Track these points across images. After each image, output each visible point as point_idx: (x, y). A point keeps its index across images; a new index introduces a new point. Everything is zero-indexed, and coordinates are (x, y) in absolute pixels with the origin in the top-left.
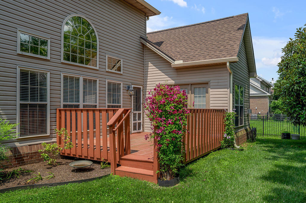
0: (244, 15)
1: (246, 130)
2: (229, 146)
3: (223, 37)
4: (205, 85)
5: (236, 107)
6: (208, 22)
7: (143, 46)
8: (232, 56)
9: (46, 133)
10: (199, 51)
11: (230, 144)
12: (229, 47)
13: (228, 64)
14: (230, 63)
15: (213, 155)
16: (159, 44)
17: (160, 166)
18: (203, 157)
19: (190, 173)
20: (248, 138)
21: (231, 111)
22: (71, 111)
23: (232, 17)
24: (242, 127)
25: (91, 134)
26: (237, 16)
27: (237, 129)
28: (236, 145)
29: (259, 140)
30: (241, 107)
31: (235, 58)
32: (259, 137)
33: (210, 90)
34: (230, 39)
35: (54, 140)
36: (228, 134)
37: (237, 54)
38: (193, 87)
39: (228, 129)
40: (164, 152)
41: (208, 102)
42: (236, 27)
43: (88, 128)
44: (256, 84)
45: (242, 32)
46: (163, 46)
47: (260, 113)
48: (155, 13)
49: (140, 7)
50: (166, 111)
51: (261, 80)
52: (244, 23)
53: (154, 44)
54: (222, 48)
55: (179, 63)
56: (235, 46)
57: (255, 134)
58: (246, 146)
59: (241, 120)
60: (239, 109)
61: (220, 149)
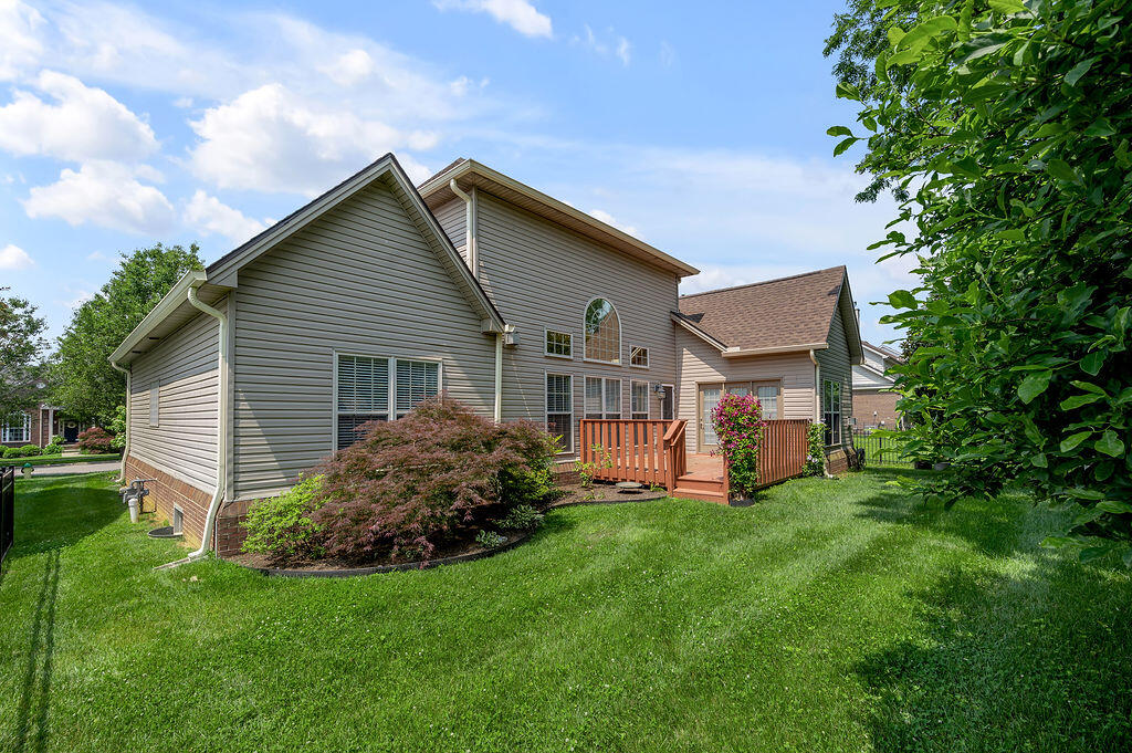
0: (838, 269)
1: (847, 452)
2: (815, 474)
3: (802, 308)
4: (776, 383)
5: (828, 417)
6: (778, 281)
7: (675, 324)
8: (818, 341)
9: (570, 450)
10: (764, 331)
11: (817, 471)
12: (813, 325)
13: (812, 353)
14: (815, 350)
15: (790, 483)
16: (697, 318)
17: (732, 485)
18: (777, 484)
19: (764, 497)
20: (850, 465)
21: (818, 421)
22: (593, 422)
23: (819, 272)
24: (838, 447)
25: (641, 450)
26: (827, 271)
27: (828, 450)
28: (826, 473)
29: (869, 469)
30: (836, 416)
31: (823, 344)
32: (869, 465)
33: (784, 391)
34: (815, 312)
35: (578, 459)
36: (813, 456)
37: (825, 338)
38: (756, 386)
39: (813, 448)
40: (736, 469)
41: (781, 408)
42: (825, 291)
43: (636, 443)
44: (875, 365)
45: (835, 298)
46: (704, 321)
47: (883, 422)
48: (691, 272)
49: (667, 267)
50: (739, 424)
51: (885, 357)
52: (839, 282)
53: (689, 317)
54: (802, 326)
55: (734, 350)
56: (824, 324)
57: (862, 458)
58: (844, 477)
59: (837, 435)
60: (831, 420)
61: (801, 476)
